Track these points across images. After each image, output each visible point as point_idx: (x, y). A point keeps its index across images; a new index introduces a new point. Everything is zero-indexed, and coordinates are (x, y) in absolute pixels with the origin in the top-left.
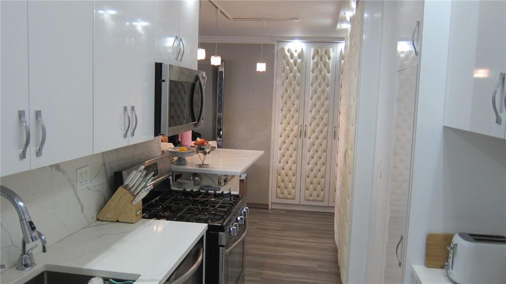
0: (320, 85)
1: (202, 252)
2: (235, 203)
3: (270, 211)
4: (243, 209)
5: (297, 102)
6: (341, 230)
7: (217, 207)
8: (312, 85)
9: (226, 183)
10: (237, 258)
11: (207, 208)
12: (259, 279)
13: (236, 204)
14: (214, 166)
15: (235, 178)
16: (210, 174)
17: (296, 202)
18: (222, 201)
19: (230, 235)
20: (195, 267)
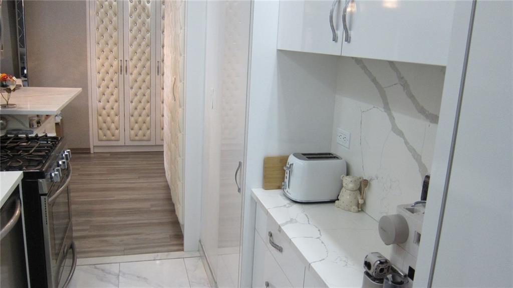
0: (139, 16)
1: (19, 204)
2: (54, 146)
3: (92, 156)
4: (64, 152)
5: (115, 34)
6: (172, 166)
7: (31, 152)
8: (131, 15)
9: (39, 125)
10: (63, 209)
11: (19, 153)
12: (88, 228)
13: (56, 147)
14: (22, 106)
15: (50, 118)
16: (17, 115)
17: (121, 143)
18: (37, 145)
19: (52, 181)
20: (12, 222)
